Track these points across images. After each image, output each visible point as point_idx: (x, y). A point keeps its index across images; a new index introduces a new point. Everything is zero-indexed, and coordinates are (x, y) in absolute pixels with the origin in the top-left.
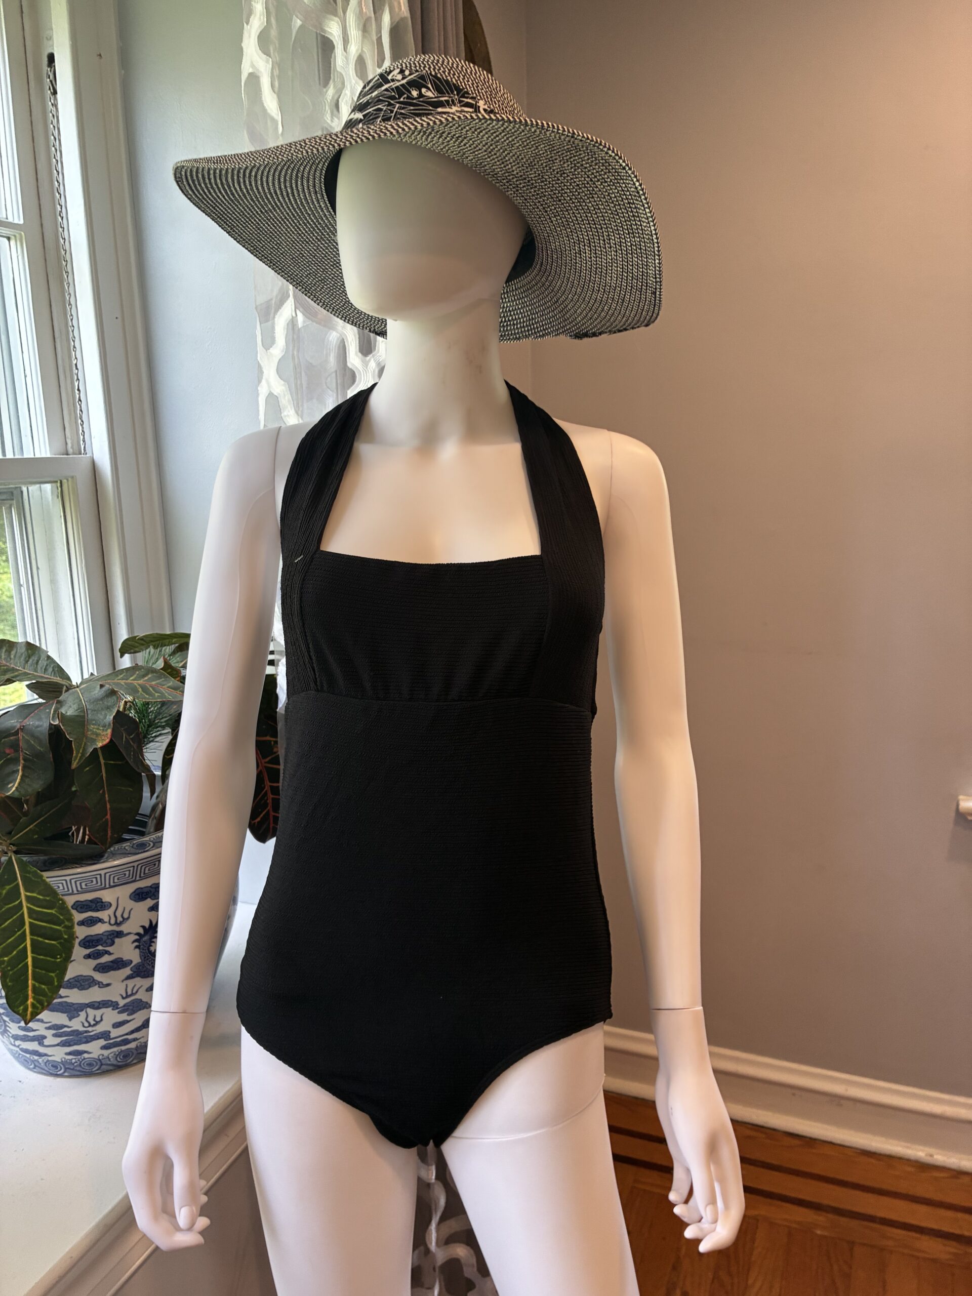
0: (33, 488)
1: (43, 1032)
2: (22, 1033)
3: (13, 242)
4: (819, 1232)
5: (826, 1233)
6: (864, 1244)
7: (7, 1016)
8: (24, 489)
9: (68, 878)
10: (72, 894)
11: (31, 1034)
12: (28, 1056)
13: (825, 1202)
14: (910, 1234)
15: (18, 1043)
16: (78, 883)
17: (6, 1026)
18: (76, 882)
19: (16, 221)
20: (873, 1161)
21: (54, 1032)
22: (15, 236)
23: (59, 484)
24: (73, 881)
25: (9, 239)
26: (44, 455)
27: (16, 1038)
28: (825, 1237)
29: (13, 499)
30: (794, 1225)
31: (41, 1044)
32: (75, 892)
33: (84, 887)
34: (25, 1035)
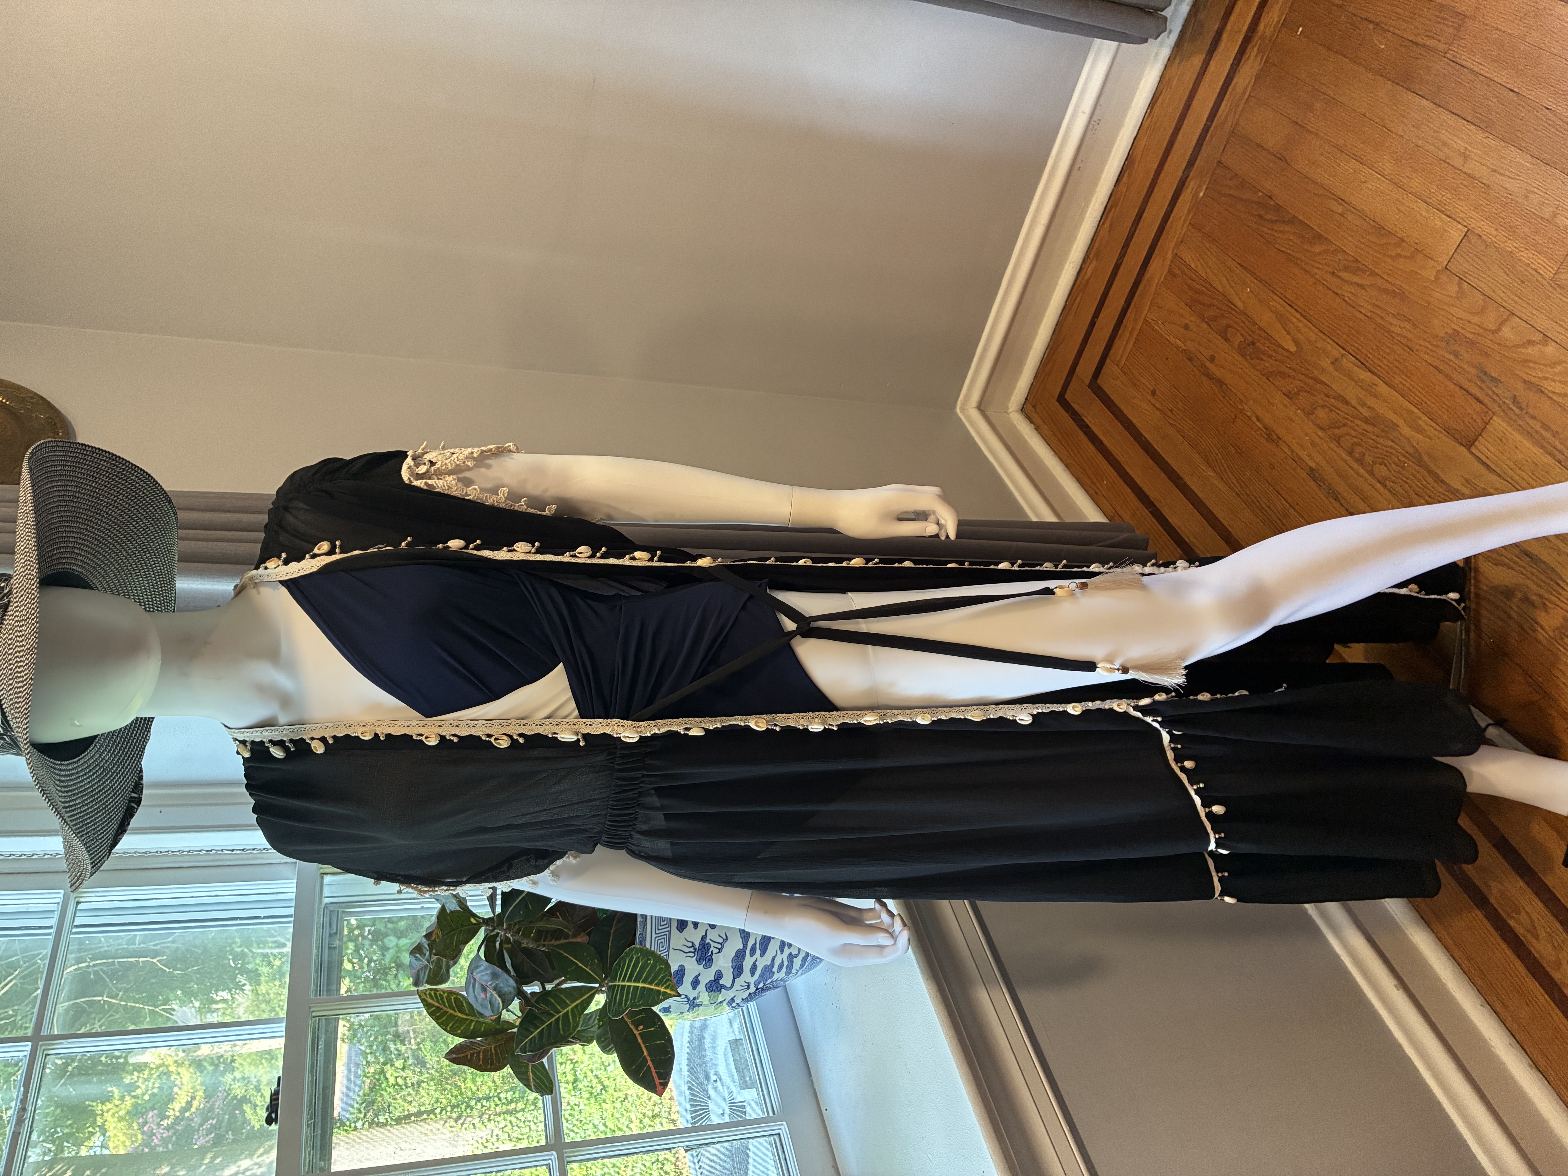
0: (326, 892)
1: (785, 956)
2: (784, 969)
3: (82, 900)
4: (1201, 194)
5: (1204, 187)
6: (1224, 149)
7: (767, 981)
8: (327, 900)
9: (654, 936)
10: (670, 932)
11: (786, 963)
12: (807, 964)
13: (1180, 173)
14: (1228, 94)
15: (794, 971)
16: (660, 928)
17: (776, 980)
18: (658, 930)
19: (61, 896)
20: (1160, 100)
21: (786, 947)
22: (76, 898)
23: (325, 876)
24: (657, 932)
25: (78, 903)
26: (295, 885)
27: (788, 973)
28: (1207, 188)
29: (338, 911)
30: (1190, 217)
31: (796, 956)
32: (669, 929)
33: (665, 923)
34: (787, 968)
